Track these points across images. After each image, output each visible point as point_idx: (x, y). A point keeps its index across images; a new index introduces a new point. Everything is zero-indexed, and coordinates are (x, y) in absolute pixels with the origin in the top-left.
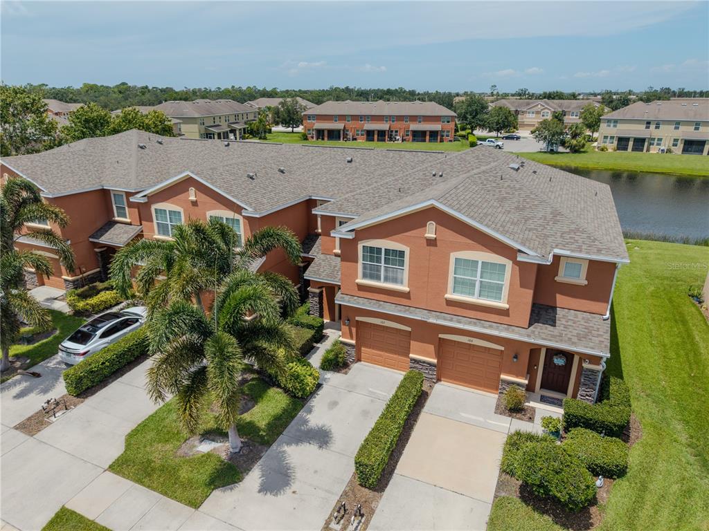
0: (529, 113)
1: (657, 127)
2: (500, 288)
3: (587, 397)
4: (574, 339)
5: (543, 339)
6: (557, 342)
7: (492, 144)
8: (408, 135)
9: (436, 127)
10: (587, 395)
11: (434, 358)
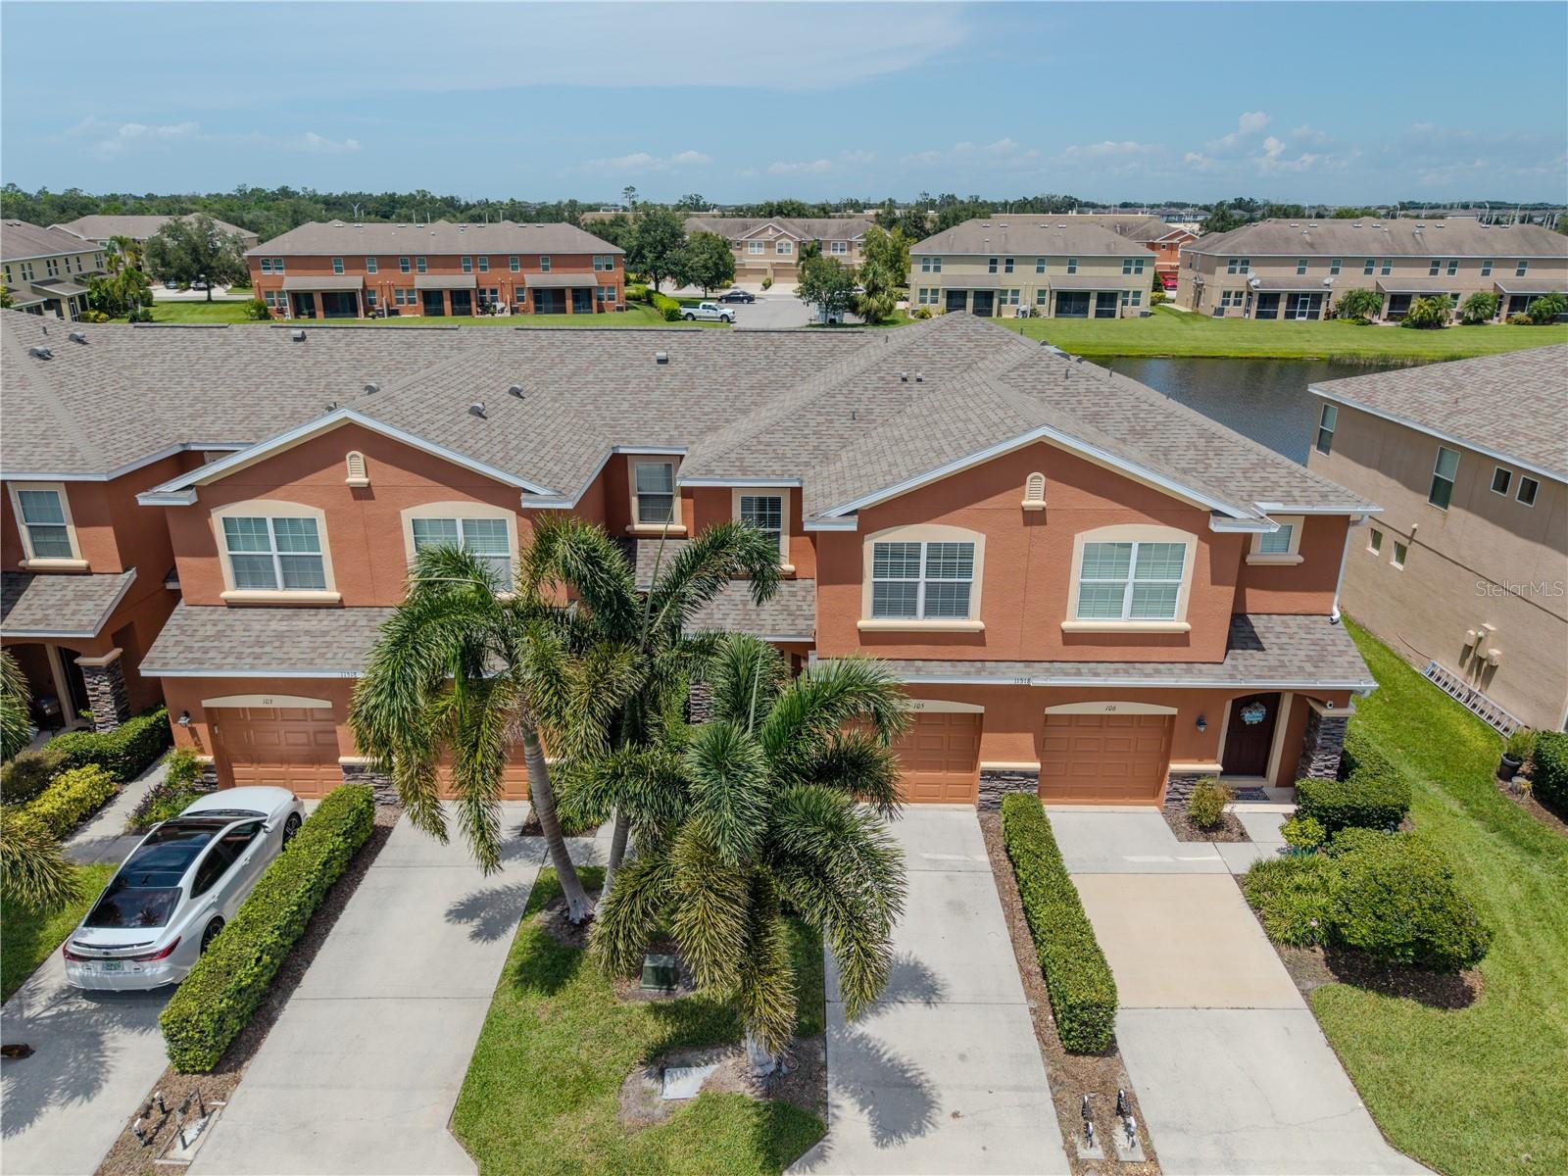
0: (752, 245)
1: (1009, 270)
2: (1171, 592)
3: (1327, 771)
4: (1309, 667)
5: (1259, 677)
6: (1283, 677)
7: (712, 313)
8: (521, 299)
9: (586, 278)
10: (1327, 767)
11: (1032, 761)
